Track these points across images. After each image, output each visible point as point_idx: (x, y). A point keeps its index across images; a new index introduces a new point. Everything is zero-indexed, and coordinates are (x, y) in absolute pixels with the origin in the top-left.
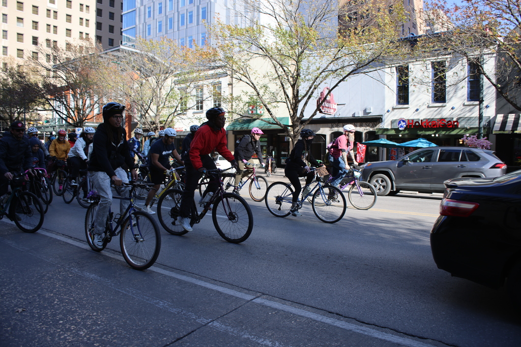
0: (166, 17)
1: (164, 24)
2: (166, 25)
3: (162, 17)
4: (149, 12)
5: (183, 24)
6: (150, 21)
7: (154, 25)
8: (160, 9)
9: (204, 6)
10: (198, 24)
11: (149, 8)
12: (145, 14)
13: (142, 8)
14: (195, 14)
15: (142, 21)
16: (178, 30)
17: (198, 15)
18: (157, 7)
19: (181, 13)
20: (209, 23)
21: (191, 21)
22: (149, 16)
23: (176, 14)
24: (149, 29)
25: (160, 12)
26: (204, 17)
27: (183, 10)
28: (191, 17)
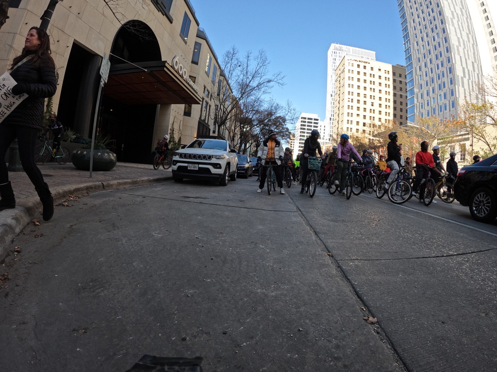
0: (432, 107)
1: (430, 111)
2: (432, 112)
3: (429, 108)
4: (422, 106)
5: (441, 111)
6: (422, 111)
7: (425, 113)
8: (428, 103)
9: (452, 100)
10: (450, 111)
11: (422, 103)
12: (419, 107)
13: (418, 104)
14: (448, 105)
15: (418, 111)
16: (439, 115)
17: (450, 105)
18: (426, 102)
19: (440, 105)
20: (456, 110)
21: (446, 109)
22: (422, 108)
23: (437, 105)
24: (422, 115)
25: (428, 105)
26: (453, 107)
27: (441, 103)
28: (446, 107)
